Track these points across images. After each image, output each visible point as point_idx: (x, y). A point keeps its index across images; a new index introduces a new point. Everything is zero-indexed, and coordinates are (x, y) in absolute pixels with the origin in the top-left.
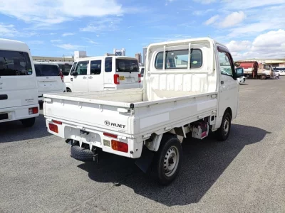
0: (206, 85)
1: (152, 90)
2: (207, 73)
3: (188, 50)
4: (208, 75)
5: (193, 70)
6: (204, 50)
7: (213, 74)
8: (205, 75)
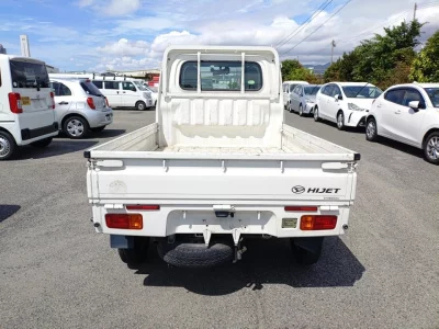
0: (267, 116)
1: (176, 125)
2: (268, 99)
3: (240, 62)
4: (271, 102)
5: (249, 94)
6: (264, 65)
7: (277, 101)
8: (267, 102)
